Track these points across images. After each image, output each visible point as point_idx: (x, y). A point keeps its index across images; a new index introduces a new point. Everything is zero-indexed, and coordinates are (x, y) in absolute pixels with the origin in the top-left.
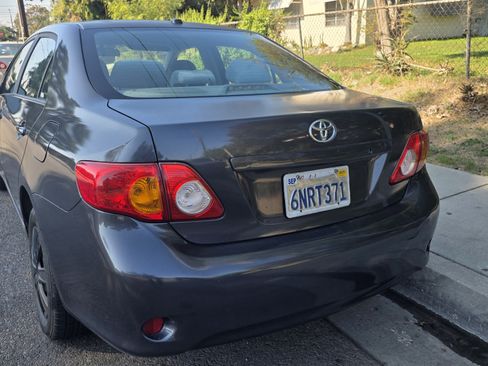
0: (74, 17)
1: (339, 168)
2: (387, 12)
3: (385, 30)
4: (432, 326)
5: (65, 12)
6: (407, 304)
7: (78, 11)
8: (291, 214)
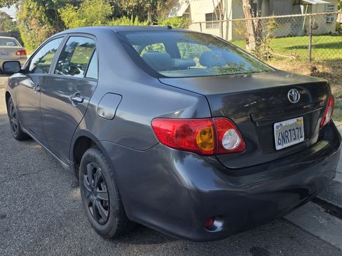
0: (34, 19)
1: (299, 118)
2: (253, 23)
3: (252, 33)
4: (334, 212)
5: (28, 16)
6: (316, 200)
7: (37, 16)
8: (278, 147)
